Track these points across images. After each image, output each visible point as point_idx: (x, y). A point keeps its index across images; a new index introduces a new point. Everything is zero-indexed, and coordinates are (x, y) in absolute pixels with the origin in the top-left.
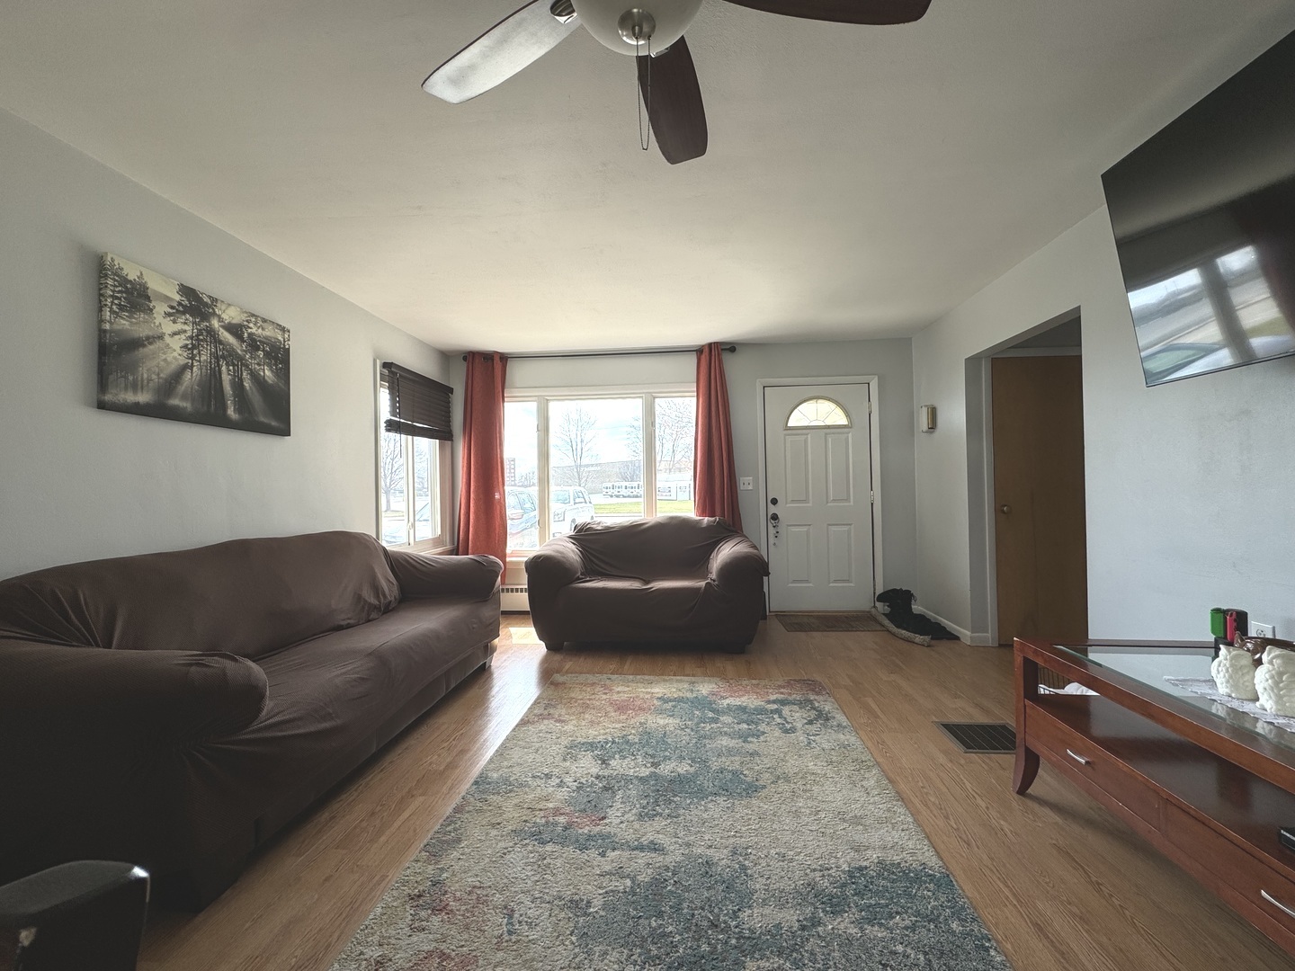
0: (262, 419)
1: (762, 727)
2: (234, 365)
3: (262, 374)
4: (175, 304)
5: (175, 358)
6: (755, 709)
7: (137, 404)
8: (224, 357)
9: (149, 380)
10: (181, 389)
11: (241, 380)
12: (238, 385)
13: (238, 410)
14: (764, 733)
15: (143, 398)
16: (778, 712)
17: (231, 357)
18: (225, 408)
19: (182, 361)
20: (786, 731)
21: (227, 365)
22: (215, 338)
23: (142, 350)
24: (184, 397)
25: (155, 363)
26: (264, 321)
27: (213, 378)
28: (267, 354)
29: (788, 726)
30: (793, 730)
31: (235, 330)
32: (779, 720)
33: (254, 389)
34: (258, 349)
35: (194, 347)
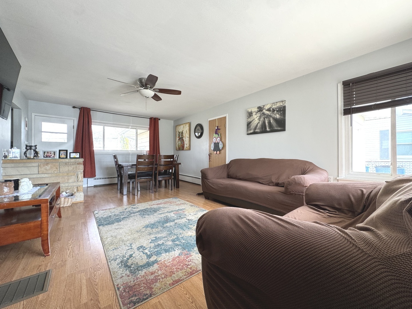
0: (276, 128)
1: (152, 245)
2: (268, 118)
3: (276, 117)
4: (256, 112)
5: (257, 122)
6: (161, 254)
7: (251, 133)
8: (266, 117)
9: (253, 128)
10: (258, 128)
11: (270, 121)
12: (270, 123)
13: (270, 128)
14: (151, 243)
15: (252, 131)
16: (149, 257)
17: (268, 116)
18: (266, 128)
19: (258, 122)
20: (142, 247)
21: (267, 119)
22: (264, 114)
23: (251, 123)
24: (258, 129)
25: (253, 124)
26: (277, 103)
27: (264, 123)
28: (277, 111)
29: (141, 250)
30: (138, 249)
31: (269, 110)
32: (146, 251)
33: (274, 122)
34: (275, 111)
35: (260, 118)
